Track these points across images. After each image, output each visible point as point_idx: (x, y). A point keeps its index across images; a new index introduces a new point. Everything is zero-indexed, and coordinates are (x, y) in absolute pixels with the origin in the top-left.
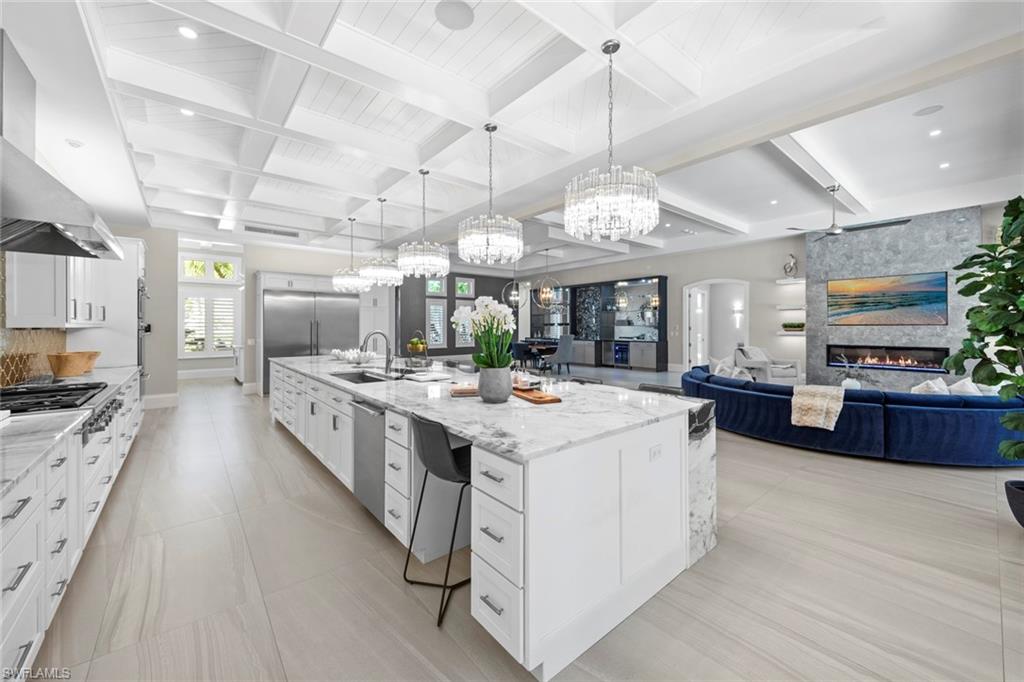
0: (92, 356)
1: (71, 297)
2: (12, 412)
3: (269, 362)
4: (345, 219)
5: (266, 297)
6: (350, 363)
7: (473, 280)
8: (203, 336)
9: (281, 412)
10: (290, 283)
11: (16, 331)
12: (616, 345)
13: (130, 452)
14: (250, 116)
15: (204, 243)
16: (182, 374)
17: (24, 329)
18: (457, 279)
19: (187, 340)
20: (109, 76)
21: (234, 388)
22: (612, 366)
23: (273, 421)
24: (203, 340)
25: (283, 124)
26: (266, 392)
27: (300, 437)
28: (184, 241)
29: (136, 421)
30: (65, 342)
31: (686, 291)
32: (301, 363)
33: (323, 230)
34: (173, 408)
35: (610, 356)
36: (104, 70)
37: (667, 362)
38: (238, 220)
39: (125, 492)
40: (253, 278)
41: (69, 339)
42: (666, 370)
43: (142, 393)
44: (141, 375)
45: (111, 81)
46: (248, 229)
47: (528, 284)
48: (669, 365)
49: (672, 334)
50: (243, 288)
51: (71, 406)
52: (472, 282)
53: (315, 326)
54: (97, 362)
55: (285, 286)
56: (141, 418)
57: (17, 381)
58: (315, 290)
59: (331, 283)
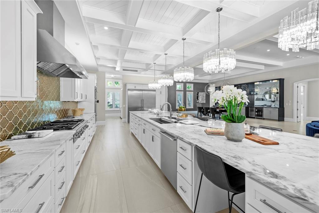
0: (82, 110)
1: (76, 91)
2: (54, 130)
3: (129, 112)
4: (152, 63)
5: (128, 92)
6: (155, 114)
7: (193, 84)
8: (112, 104)
9: (133, 130)
10: (135, 87)
11: (63, 102)
12: (256, 109)
13: (91, 141)
14: (125, 24)
15: (112, 76)
16: (107, 115)
17: (66, 102)
18: (187, 84)
19: (109, 105)
20: (83, 15)
21: (119, 120)
22: (254, 118)
23: (131, 132)
24: (112, 105)
25: (135, 26)
26: (129, 122)
27: (140, 140)
28: (107, 75)
29: (94, 130)
30: (77, 106)
31: (295, 85)
32: (138, 113)
33: (145, 68)
34: (104, 125)
35: (254, 114)
36: (82, 14)
37: (284, 117)
38: (121, 67)
39: (89, 155)
40: (125, 85)
41: (79, 104)
42: (283, 120)
43: (96, 120)
44: (96, 116)
45: (84, 17)
46: (124, 70)
47: (214, 85)
48: (285, 118)
49: (287, 104)
50: (122, 89)
51: (70, 129)
52: (192, 85)
53: (142, 101)
54: (84, 112)
55: (133, 88)
56: (96, 129)
57: (64, 117)
58: (142, 89)
59: (148, 86)
